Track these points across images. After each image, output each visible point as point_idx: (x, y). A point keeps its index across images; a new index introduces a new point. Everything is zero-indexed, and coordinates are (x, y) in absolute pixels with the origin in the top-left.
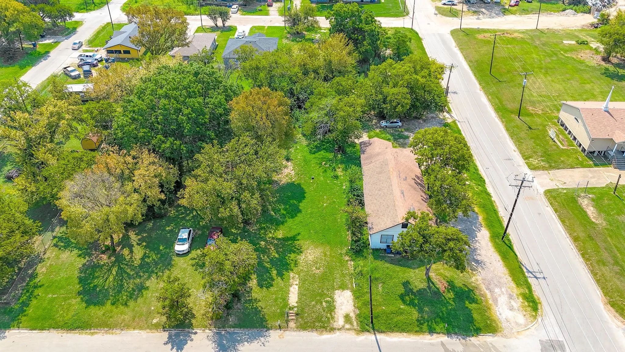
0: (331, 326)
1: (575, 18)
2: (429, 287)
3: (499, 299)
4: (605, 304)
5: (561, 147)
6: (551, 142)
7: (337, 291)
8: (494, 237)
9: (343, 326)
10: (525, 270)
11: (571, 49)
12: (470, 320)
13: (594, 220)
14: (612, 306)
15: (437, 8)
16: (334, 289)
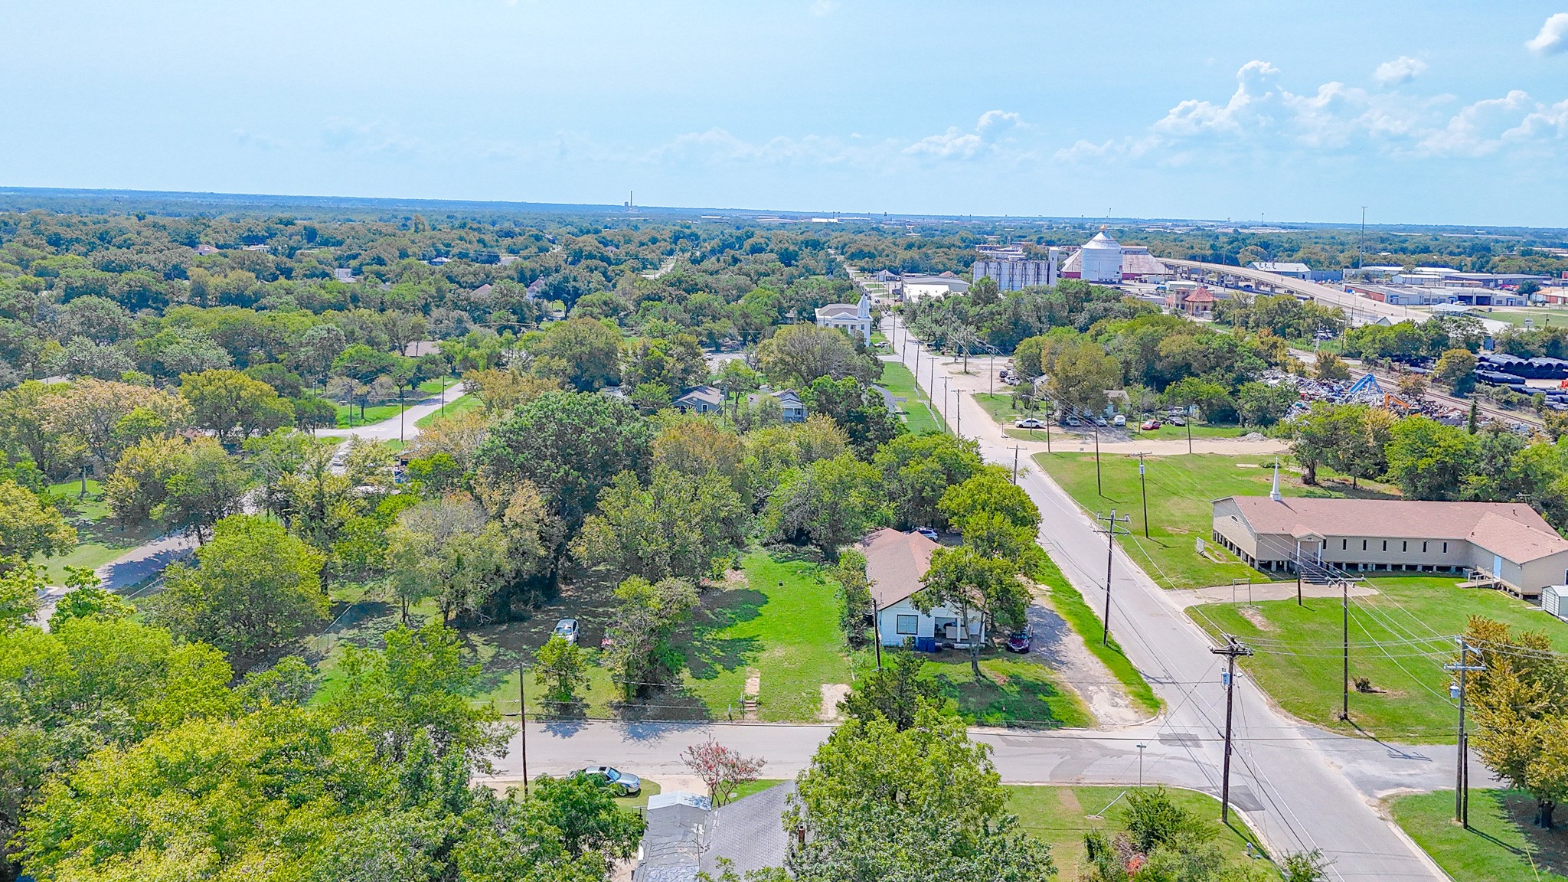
0: (816, 717)
1: (1263, 443)
2: (978, 681)
3: (1095, 697)
4: (1272, 706)
5: (1217, 561)
6: (1200, 558)
7: (824, 685)
8: (1091, 643)
9: (836, 719)
10: (1143, 676)
11: (1250, 472)
12: (1046, 712)
13: (1260, 628)
14: (1284, 707)
15: (1007, 431)
16: (820, 682)
